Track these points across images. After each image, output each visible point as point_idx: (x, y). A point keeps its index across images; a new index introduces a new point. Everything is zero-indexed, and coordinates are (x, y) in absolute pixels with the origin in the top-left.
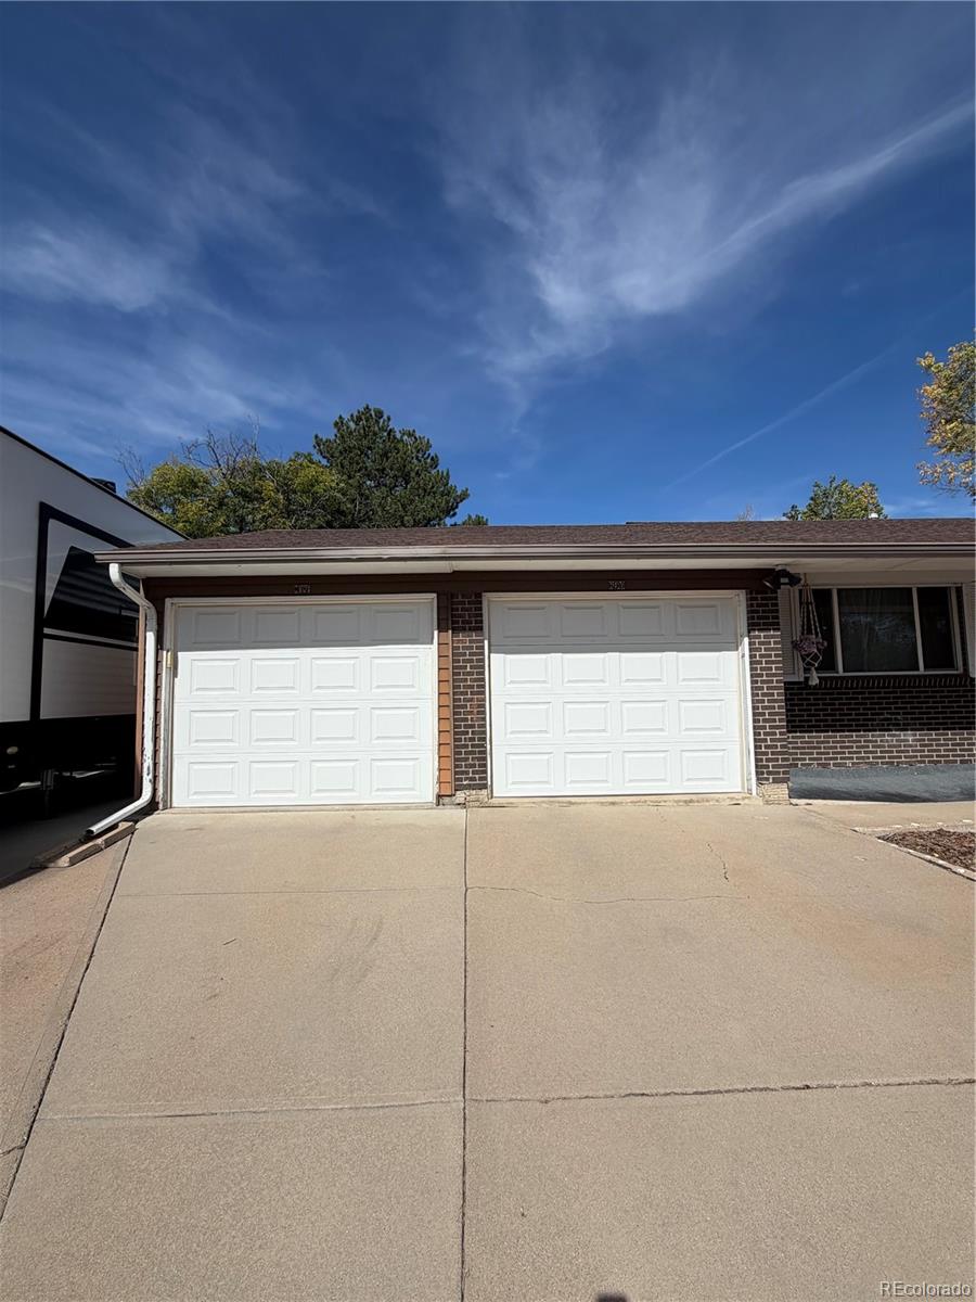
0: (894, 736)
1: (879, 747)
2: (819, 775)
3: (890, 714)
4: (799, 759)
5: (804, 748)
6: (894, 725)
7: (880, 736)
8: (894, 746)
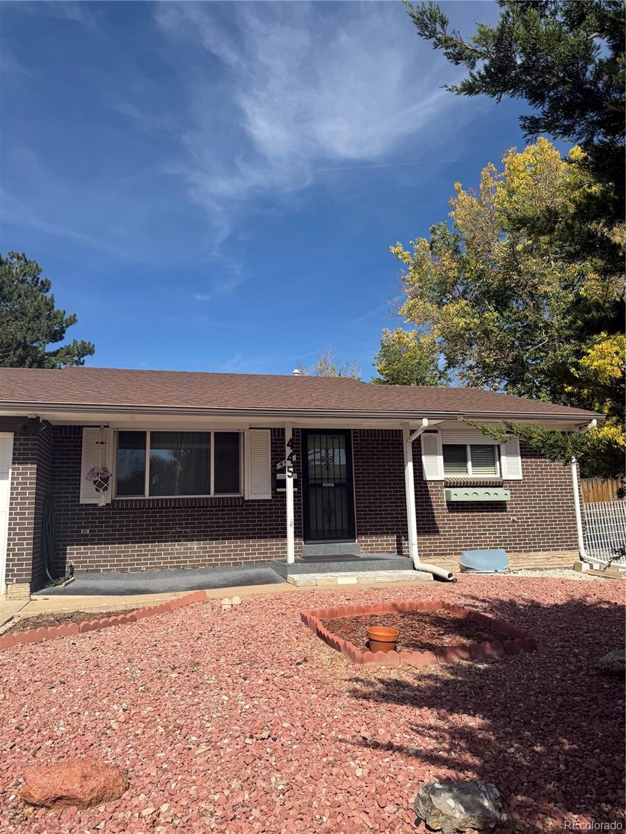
0: (183, 545)
1: (169, 554)
2: (117, 578)
3: (181, 528)
4: (102, 566)
5: (107, 557)
6: (184, 537)
7: (171, 546)
8: (182, 553)
